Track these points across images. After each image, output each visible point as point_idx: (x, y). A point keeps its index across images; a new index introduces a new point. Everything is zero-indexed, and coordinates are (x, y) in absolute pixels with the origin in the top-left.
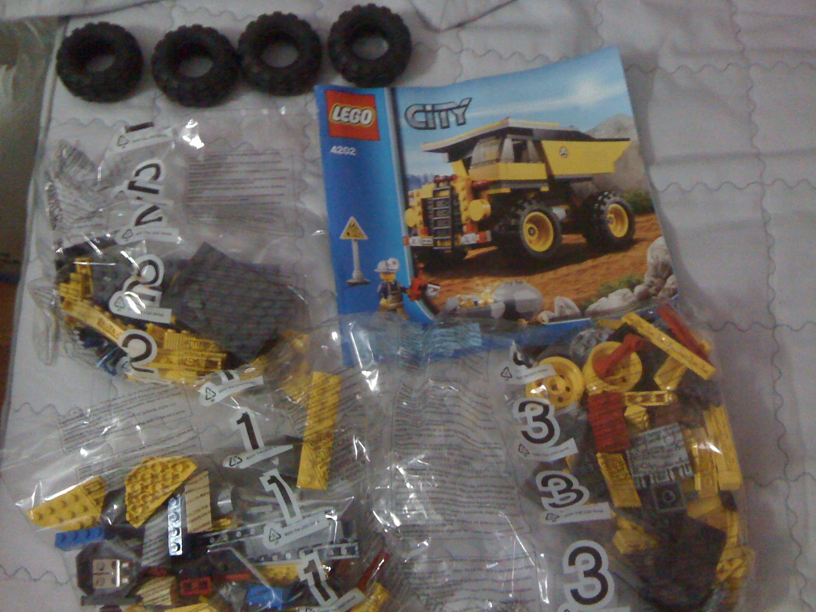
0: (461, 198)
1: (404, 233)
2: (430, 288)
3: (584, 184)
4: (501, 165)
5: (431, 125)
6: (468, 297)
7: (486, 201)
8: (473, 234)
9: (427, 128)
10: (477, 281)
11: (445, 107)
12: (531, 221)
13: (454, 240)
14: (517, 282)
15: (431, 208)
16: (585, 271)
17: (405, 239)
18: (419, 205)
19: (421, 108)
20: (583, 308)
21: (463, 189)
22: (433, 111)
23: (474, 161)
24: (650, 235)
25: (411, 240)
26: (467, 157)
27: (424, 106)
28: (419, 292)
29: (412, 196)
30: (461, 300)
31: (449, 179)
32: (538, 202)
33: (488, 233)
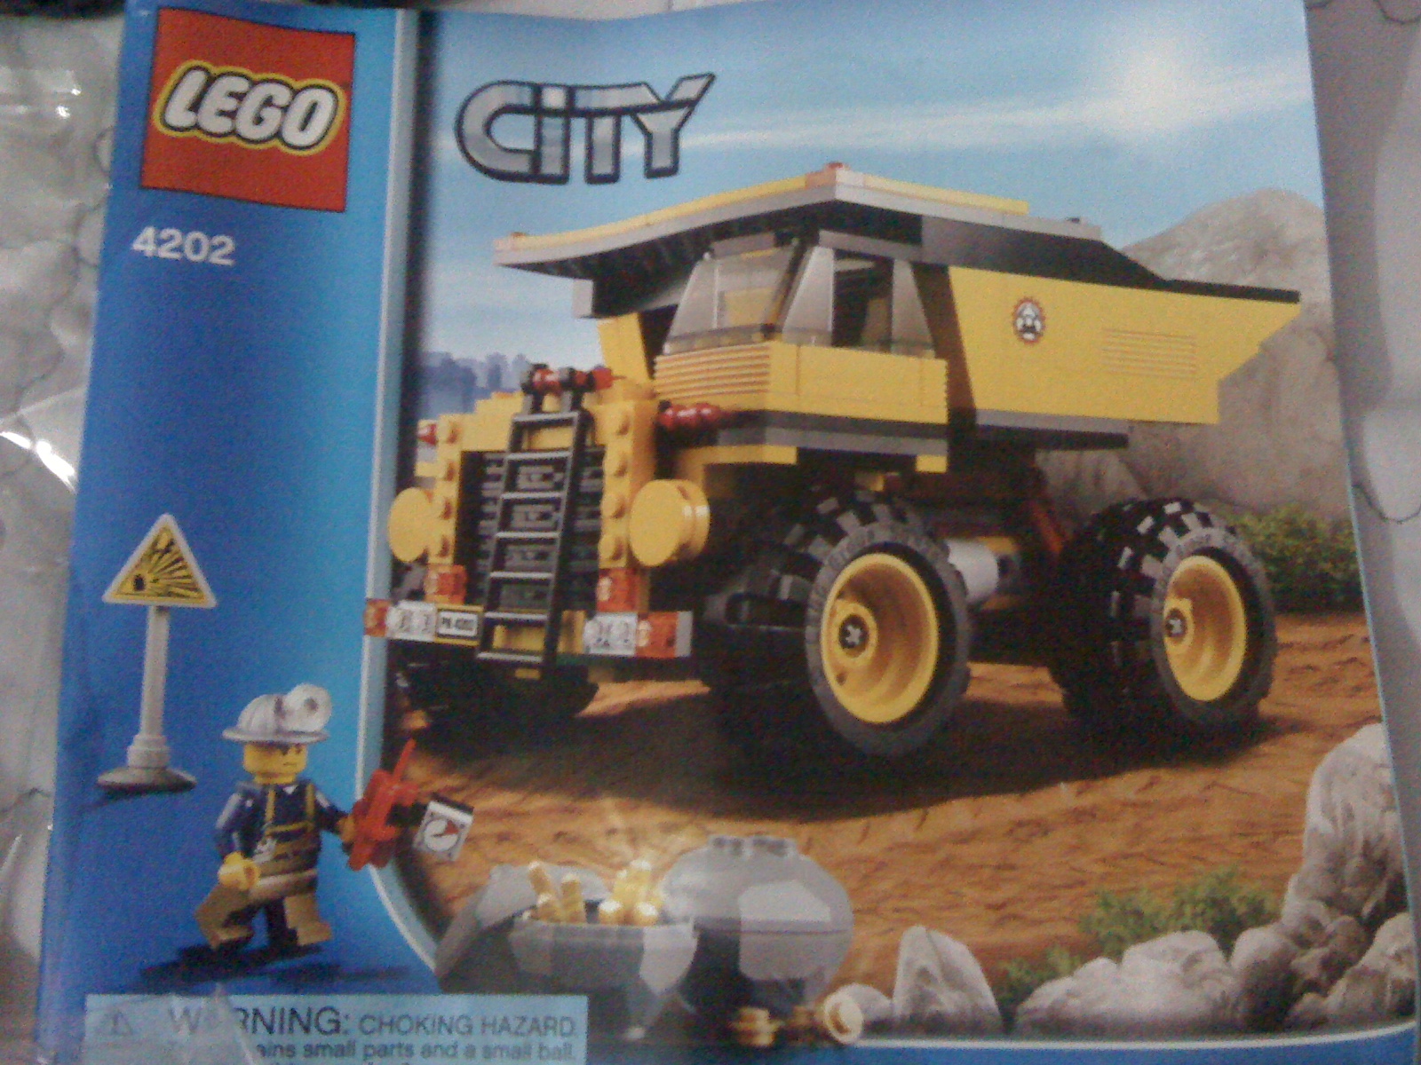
0: (610, 464)
1: (374, 582)
2: (434, 817)
3: (1091, 456)
4: (780, 351)
5: (551, 167)
6: (570, 876)
7: (696, 489)
8: (630, 619)
9: (535, 175)
10: (610, 813)
11: (614, 100)
12: (860, 589)
13: (555, 629)
14: (760, 843)
15: (495, 490)
16: (1041, 827)
17: (372, 611)
18: (449, 476)
19: (526, 98)
20: (1012, 994)
21: (624, 430)
22: (569, 112)
23: (678, 326)
24: (1328, 709)
25: (393, 617)
26: (663, 302)
27: (537, 90)
28: (387, 832)
29: (432, 440)
30: (539, 883)
31: (581, 385)
32: (900, 516)
33: (684, 621)
